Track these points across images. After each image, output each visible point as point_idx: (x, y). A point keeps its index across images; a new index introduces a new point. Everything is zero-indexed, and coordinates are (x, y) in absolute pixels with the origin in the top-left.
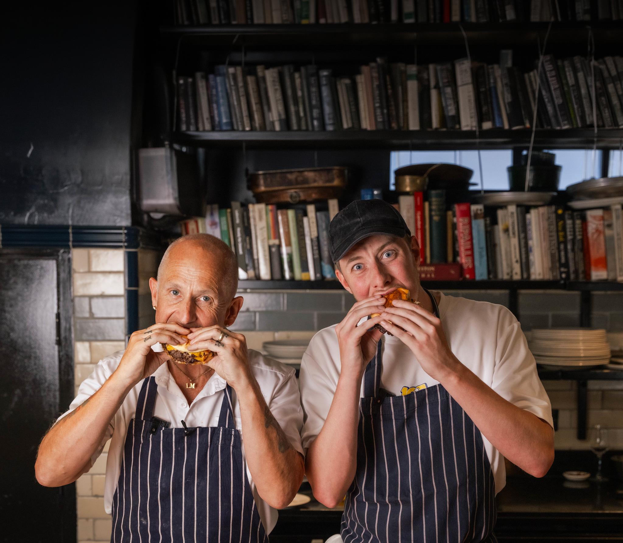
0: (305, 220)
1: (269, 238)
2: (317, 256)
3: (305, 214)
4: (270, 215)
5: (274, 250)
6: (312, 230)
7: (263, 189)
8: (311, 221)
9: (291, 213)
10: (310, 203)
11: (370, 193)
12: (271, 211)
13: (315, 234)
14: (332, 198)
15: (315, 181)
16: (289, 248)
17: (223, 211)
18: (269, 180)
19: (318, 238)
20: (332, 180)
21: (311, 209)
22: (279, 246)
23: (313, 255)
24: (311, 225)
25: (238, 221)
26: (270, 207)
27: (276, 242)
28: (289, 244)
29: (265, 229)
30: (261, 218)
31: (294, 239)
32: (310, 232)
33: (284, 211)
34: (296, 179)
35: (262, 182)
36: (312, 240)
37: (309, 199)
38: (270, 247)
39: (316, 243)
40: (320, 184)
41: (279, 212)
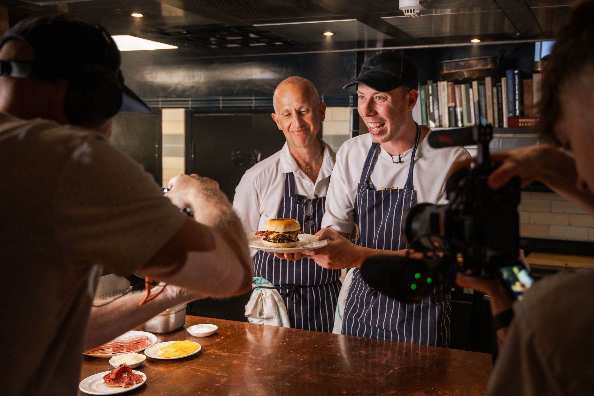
0: (471, 91)
1: (448, 102)
2: (477, 113)
3: (471, 87)
4: (450, 88)
5: (451, 109)
6: (475, 97)
7: (445, 72)
8: (474, 91)
9: (463, 87)
10: (474, 80)
11: (512, 72)
12: (451, 85)
13: (476, 99)
14: (488, 76)
15: (476, 66)
16: (461, 108)
17: (423, 86)
18: (448, 66)
19: (479, 102)
20: (486, 65)
21: (475, 84)
22: (455, 107)
23: (475, 112)
24: (474, 93)
25: (430, 92)
26: (450, 83)
27: (453, 104)
28: (461, 106)
29: (446, 97)
30: (444, 89)
31: (464, 103)
32: (473, 98)
33: (459, 86)
34: (465, 65)
35: (444, 68)
36: (474, 103)
37: (474, 77)
38: (449, 108)
39: (477, 105)
40: (479, 67)
41: (456, 86)
